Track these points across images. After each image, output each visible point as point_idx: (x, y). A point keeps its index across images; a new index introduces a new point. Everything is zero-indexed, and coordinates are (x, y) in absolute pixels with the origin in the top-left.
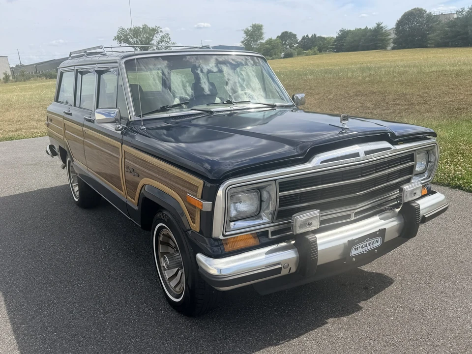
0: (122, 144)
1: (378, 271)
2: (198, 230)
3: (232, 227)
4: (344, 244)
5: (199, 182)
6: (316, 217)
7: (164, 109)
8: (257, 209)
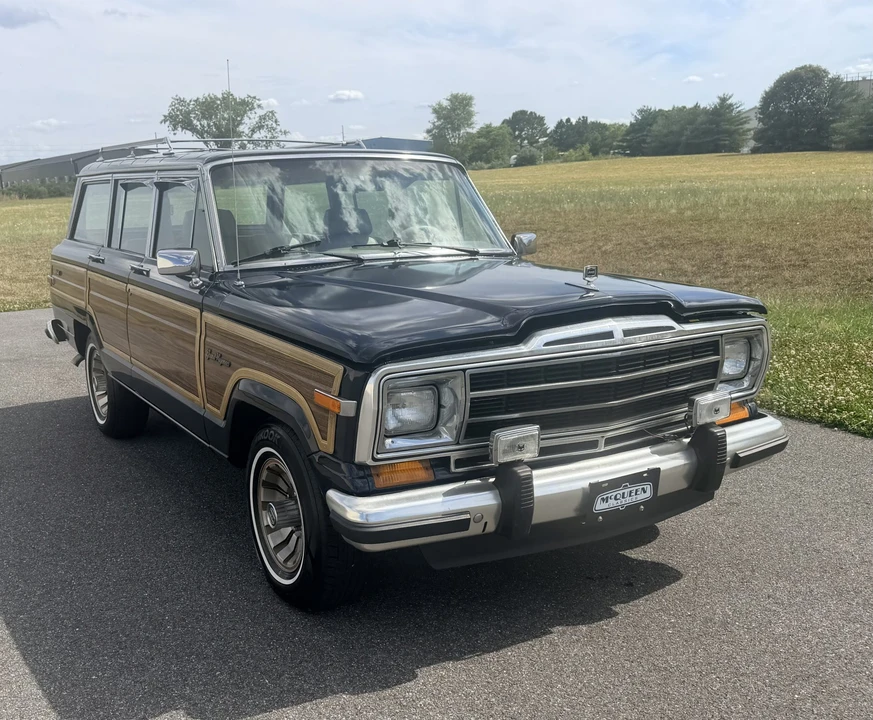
0: (202, 312)
1: (655, 560)
2: (331, 451)
3: (388, 447)
4: (583, 489)
5: (336, 369)
6: (532, 436)
7: (277, 253)
8: (432, 419)
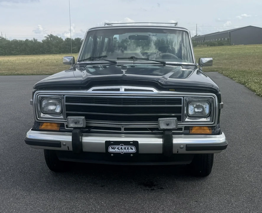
3: (42, 116)
8: (60, 111)
